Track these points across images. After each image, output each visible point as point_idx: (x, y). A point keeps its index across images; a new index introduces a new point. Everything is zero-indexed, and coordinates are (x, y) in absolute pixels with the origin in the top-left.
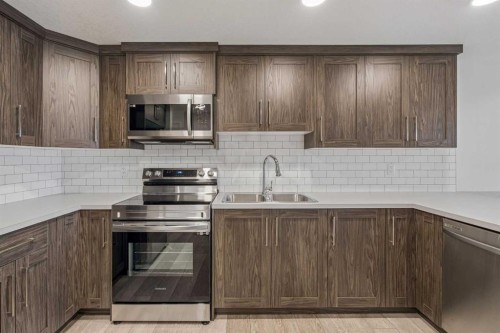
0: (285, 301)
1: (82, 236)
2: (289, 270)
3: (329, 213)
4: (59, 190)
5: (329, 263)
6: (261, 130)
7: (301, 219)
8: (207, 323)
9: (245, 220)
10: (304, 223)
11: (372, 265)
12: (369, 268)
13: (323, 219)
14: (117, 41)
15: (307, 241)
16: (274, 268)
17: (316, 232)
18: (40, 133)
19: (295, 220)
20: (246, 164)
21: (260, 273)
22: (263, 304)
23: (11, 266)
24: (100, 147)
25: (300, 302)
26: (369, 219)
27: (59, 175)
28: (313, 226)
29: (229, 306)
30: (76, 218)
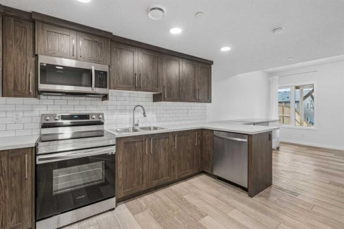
0: (155, 183)
2: (156, 166)
3: (173, 134)
5: (174, 158)
6: (136, 90)
7: (162, 138)
8: (113, 209)
9: (134, 142)
10: (163, 140)
11: (189, 156)
13: (171, 137)
14: (29, 9)
15: (165, 149)
16: (150, 167)
17: (168, 144)
19: (159, 139)
20: (121, 111)
21: (142, 171)
22: (144, 187)
25: (162, 181)
26: (188, 135)
28: (167, 141)
29: (126, 195)
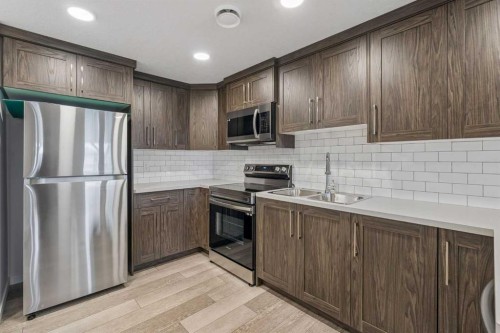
0: (308, 297)
1: (200, 203)
2: (311, 267)
4: (211, 177)
5: (352, 276)
7: (323, 219)
8: (251, 285)
9: (278, 210)
10: (326, 223)
11: (414, 301)
12: (409, 304)
15: (329, 243)
18: (188, 143)
19: (317, 218)
21: (287, 261)
23: (158, 207)
24: (219, 149)
25: (321, 305)
26: (410, 238)
27: (211, 167)
28: (335, 228)
30: (197, 192)
